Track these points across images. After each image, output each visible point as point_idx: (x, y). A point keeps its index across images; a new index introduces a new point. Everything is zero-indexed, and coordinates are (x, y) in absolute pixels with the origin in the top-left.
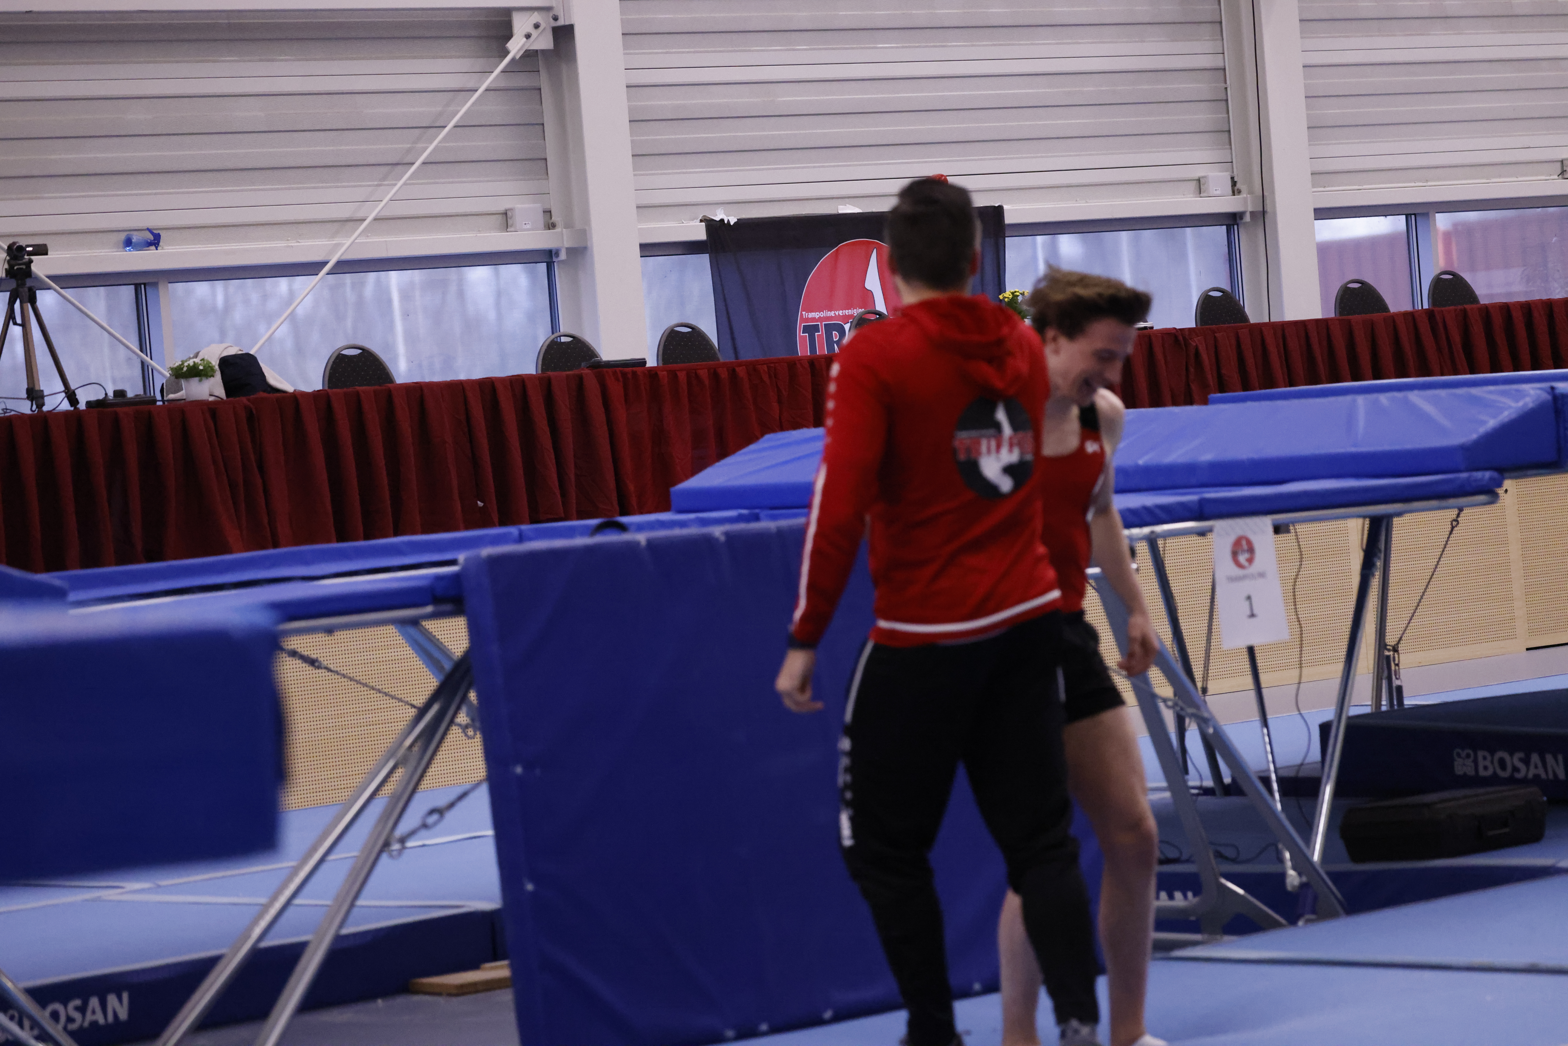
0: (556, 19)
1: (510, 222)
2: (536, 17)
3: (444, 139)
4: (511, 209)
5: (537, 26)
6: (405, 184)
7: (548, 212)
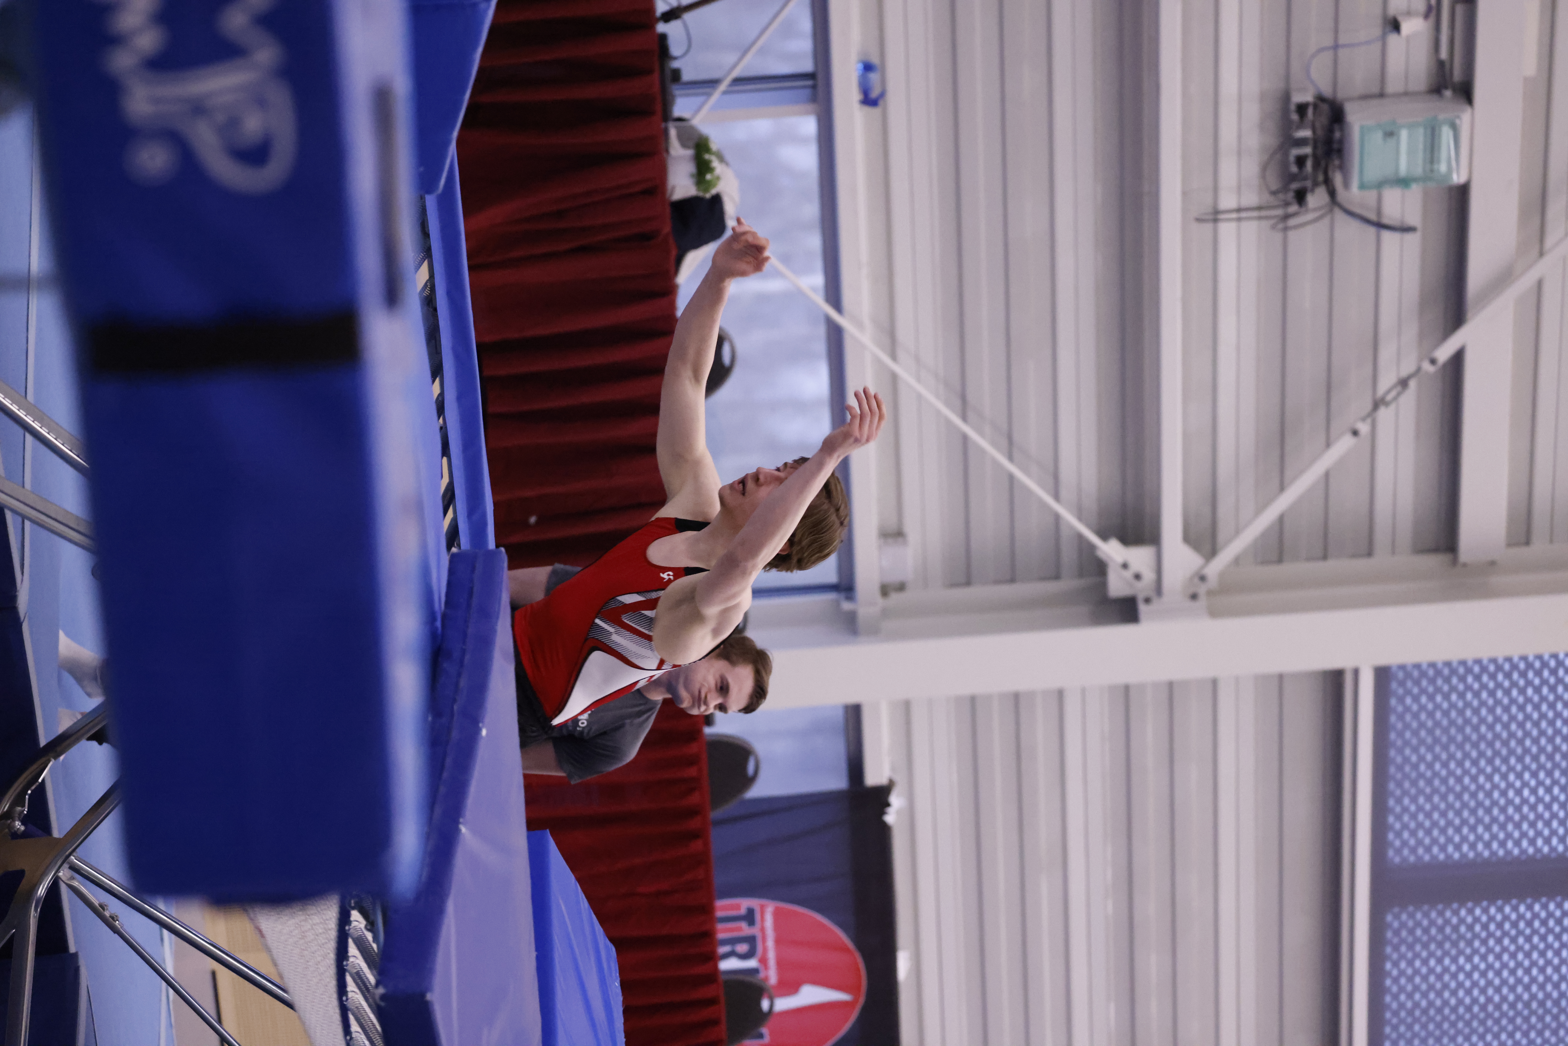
0: (1147, 601)
1: (890, 540)
2: (1149, 576)
3: (995, 461)
4: (905, 543)
5: (1138, 577)
6: (938, 412)
7: (901, 587)
